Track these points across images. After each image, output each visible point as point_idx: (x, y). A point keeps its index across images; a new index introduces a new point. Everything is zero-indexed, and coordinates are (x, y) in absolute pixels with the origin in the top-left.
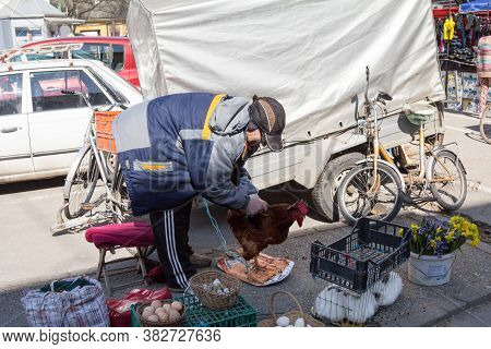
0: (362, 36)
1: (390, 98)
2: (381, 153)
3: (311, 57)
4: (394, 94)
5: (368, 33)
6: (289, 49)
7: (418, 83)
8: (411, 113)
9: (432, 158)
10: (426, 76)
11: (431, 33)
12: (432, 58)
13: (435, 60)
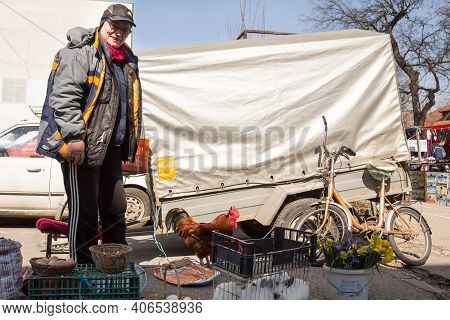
0: (328, 94)
1: (354, 154)
2: (334, 197)
3: (278, 109)
4: (358, 150)
5: (333, 92)
6: (257, 100)
7: (383, 143)
8: (373, 168)
9: (392, 212)
10: (391, 138)
11: (395, 98)
12: (397, 120)
13: (399, 123)
